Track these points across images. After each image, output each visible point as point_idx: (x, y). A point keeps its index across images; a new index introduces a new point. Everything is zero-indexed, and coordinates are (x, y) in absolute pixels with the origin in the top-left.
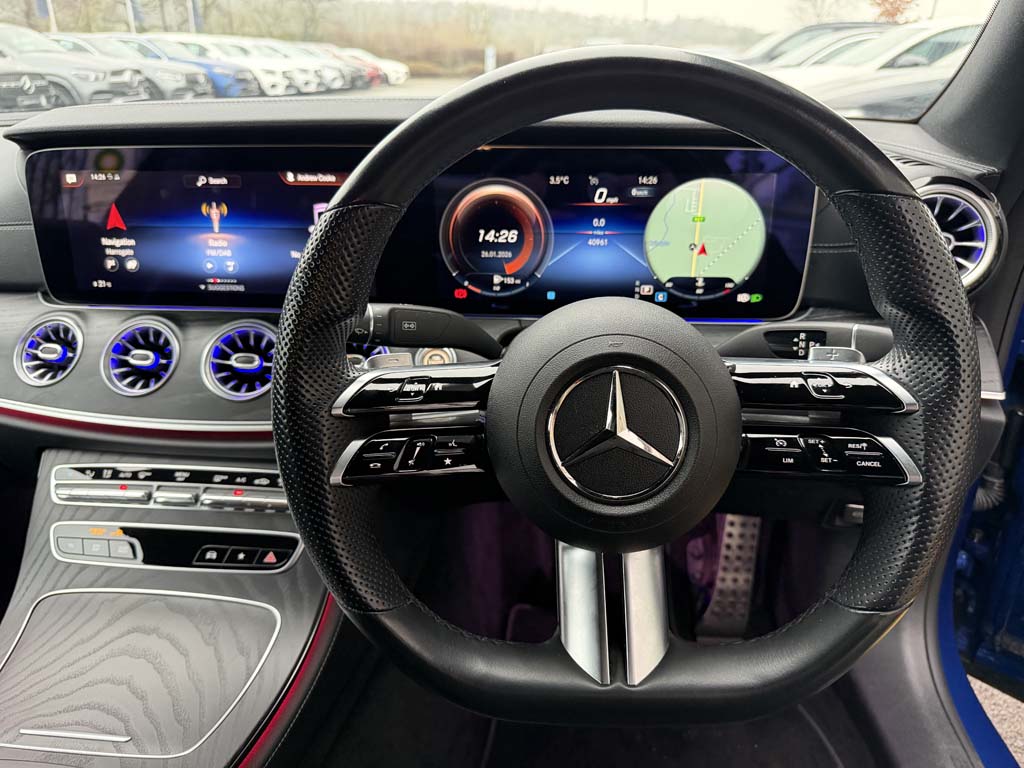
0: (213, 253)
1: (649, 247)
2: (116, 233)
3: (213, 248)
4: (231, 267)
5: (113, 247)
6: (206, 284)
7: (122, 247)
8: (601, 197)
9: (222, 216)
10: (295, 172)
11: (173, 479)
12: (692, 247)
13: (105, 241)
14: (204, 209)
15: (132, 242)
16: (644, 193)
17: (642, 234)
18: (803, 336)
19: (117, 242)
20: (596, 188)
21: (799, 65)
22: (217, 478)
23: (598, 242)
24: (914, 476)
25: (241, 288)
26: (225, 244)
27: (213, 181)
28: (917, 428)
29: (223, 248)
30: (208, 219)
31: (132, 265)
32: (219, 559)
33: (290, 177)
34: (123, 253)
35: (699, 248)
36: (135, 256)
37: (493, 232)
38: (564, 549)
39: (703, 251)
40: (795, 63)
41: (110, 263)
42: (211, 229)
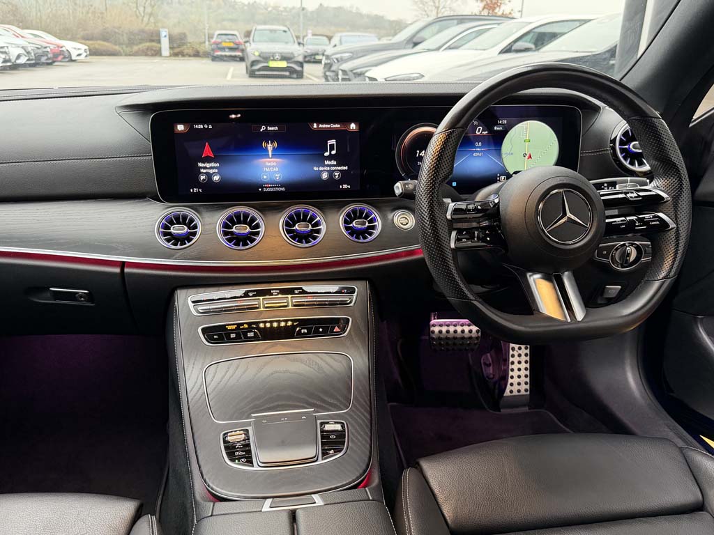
0: (267, 170)
1: (504, 156)
2: (208, 160)
3: (267, 167)
4: (278, 177)
5: (205, 168)
6: (262, 188)
7: (211, 168)
8: (480, 131)
9: (274, 148)
10: (318, 123)
11: (272, 294)
12: (525, 155)
13: (200, 165)
14: (264, 144)
15: (217, 165)
16: (500, 128)
17: (500, 150)
18: (605, 185)
19: (208, 165)
20: (477, 126)
21: (438, 49)
22: (296, 292)
23: (478, 154)
24: (672, 225)
25: (283, 189)
26: (275, 164)
27: (269, 128)
28: (670, 207)
29: (273, 166)
30: (266, 149)
31: (216, 178)
32: (309, 332)
33: (315, 126)
34: (211, 171)
35: (528, 155)
36: (218, 173)
37: (424, 152)
38: (530, 276)
39: (530, 157)
40: (435, 47)
41: (202, 177)
42: (267, 156)
